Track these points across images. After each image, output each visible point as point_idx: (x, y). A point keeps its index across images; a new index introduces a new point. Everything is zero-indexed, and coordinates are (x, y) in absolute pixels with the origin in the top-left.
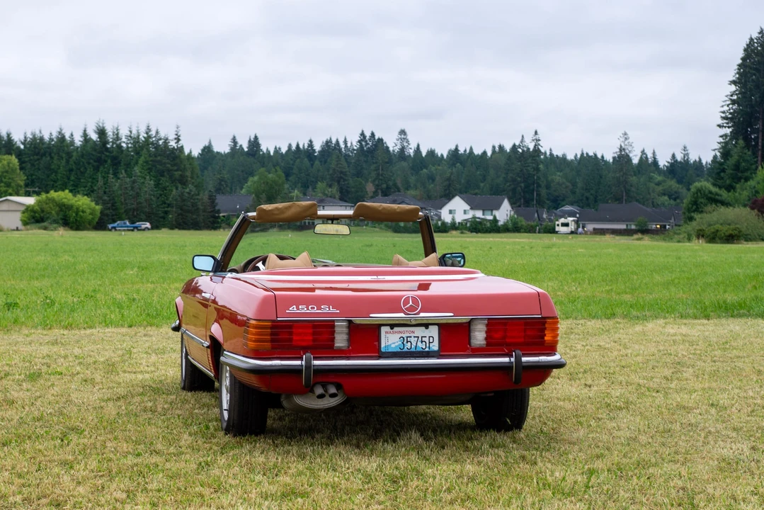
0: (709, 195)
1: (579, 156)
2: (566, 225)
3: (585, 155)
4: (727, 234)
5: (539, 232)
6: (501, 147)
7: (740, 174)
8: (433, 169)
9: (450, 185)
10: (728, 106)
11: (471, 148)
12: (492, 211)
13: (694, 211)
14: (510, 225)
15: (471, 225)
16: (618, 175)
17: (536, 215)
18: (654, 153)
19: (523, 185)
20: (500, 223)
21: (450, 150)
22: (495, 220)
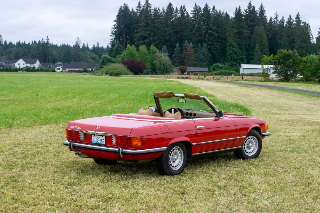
0: (108, 59)
1: (62, 45)
2: (59, 69)
3: (64, 45)
4: (116, 73)
5: (50, 72)
6: (35, 42)
7: (118, 52)
8: (11, 49)
9: (17, 55)
10: (114, 29)
11: (24, 42)
12: (33, 64)
13: (103, 65)
14: (39, 69)
15: (26, 69)
16: (76, 52)
17: (48, 65)
18: (87, 44)
19: (43, 55)
20: (36, 68)
21: (17, 42)
22: (34, 67)
